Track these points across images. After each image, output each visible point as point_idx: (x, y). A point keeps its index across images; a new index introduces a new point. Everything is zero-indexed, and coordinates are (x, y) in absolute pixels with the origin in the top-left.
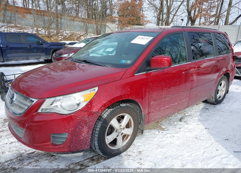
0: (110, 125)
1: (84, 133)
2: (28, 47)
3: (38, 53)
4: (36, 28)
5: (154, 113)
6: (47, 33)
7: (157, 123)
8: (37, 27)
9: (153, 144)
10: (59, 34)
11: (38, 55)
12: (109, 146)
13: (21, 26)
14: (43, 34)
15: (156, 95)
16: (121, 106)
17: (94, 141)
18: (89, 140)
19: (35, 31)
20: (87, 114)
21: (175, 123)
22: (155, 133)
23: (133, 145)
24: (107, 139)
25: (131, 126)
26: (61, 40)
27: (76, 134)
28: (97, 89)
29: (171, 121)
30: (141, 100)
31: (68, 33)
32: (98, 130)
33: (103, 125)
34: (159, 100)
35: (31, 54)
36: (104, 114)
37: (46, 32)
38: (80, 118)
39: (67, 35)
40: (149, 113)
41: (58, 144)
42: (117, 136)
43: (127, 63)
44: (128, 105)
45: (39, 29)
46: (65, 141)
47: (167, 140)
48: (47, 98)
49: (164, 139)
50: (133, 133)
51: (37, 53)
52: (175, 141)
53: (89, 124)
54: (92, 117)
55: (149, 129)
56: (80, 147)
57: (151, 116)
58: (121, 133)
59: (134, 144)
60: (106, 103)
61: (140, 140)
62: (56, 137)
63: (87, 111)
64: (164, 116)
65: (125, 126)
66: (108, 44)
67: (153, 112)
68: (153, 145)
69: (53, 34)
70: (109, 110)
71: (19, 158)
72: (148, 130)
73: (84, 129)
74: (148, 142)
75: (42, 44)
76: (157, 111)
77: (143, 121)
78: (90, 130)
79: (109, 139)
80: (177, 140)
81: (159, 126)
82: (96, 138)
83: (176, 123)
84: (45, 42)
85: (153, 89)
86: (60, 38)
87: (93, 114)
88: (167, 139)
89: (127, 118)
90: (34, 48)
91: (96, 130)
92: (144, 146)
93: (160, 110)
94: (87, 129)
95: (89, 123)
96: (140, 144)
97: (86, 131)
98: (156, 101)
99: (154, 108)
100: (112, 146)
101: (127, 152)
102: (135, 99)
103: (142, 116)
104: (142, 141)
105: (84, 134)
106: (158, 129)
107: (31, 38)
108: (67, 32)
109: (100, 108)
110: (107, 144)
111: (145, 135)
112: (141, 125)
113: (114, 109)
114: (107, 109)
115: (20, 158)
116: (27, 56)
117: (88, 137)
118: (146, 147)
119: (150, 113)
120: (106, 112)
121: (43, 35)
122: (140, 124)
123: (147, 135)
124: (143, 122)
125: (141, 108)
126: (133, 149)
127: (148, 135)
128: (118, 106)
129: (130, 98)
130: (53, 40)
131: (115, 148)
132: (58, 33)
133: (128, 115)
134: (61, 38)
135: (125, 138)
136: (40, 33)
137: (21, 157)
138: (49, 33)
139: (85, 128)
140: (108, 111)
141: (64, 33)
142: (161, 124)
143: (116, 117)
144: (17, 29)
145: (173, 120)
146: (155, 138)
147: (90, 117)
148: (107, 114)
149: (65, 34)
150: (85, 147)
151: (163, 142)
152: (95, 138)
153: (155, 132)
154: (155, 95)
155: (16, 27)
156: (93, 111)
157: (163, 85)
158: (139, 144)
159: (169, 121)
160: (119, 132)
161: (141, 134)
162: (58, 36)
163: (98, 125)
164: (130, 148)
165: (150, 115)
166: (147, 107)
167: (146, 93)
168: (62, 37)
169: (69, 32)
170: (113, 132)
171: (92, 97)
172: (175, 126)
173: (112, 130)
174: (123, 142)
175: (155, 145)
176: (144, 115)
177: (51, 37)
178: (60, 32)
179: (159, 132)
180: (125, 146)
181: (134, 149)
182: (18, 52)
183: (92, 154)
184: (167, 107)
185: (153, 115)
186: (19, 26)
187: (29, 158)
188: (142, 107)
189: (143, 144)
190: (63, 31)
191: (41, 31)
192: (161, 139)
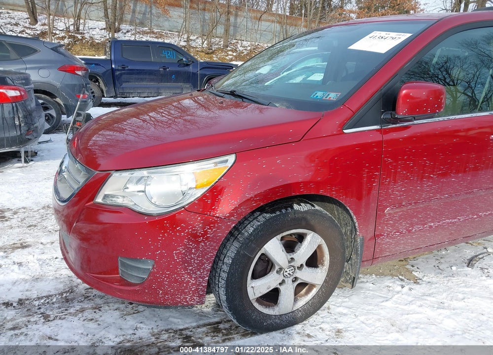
0: (263, 254)
1: (191, 266)
2: (161, 69)
3: (178, 83)
4: (186, 36)
5: (391, 238)
6: (206, 45)
7: (404, 263)
8: (187, 32)
9: (379, 317)
10: (229, 48)
11: (178, 88)
12: (256, 305)
13: (160, 31)
14: (198, 47)
15: (402, 191)
16: (295, 210)
17: (219, 287)
18: (204, 284)
19: (185, 41)
20: (202, 220)
21: (454, 268)
22: (391, 288)
23: (327, 311)
24: (252, 287)
25: (323, 265)
26: (231, 60)
27: (172, 264)
28: (231, 159)
29: (442, 260)
30: (354, 199)
31: (247, 45)
32: (228, 262)
33: (242, 252)
34: (410, 204)
35: (165, 84)
36: (249, 226)
37: (205, 43)
38: (182, 227)
39: (244, 51)
40: (375, 237)
41: (133, 281)
42: (280, 284)
43: (328, 98)
44: (317, 207)
45: (191, 38)
46: (145, 277)
47: (421, 313)
48: (117, 171)
49: (413, 307)
50: (325, 281)
51: (176, 83)
52: (443, 320)
53: (206, 246)
54: (212, 230)
55: (376, 275)
56: (180, 298)
57: (384, 243)
58: (292, 278)
59: (329, 308)
60: (252, 197)
61: (347, 299)
62: (128, 264)
63: (202, 214)
64: (419, 247)
65: (303, 261)
66: (317, 65)
67: (388, 234)
68: (379, 320)
69: (217, 48)
70: (261, 216)
71: (65, 295)
72: (374, 276)
73: (192, 256)
74: (367, 309)
75: (187, 65)
76: (401, 233)
77: (357, 254)
78: (207, 260)
79: (257, 288)
80: (449, 317)
81: (407, 269)
82: (223, 282)
83: (457, 269)
84: (194, 62)
85: (396, 173)
86: (231, 55)
87: (216, 222)
88: (421, 309)
89: (312, 242)
90: (172, 73)
91: (225, 261)
92: (354, 317)
93: (409, 231)
94: (198, 257)
95: (205, 243)
96: (345, 311)
97: (196, 261)
98: (400, 205)
99: (392, 226)
100: (267, 306)
101: (305, 324)
102: (336, 197)
103: (357, 241)
104: (352, 304)
105: (190, 268)
106: (403, 278)
107: (168, 53)
108: (245, 43)
109: (236, 209)
110: (251, 299)
111: (362, 288)
112: (351, 265)
113: (274, 215)
114: (258, 213)
115: (68, 294)
116: (158, 88)
117: (200, 277)
118: (358, 322)
119: (379, 236)
120: (254, 219)
121: (197, 49)
122: (350, 262)
123: (369, 290)
124: (357, 259)
125: (355, 220)
126: (321, 321)
127: (371, 288)
128: (286, 210)
129: (321, 192)
130: (215, 59)
131: (274, 311)
132: (227, 46)
133: (316, 235)
134: (231, 57)
135: (304, 290)
136: (193, 44)
137: (72, 292)
138: (210, 45)
139: (194, 254)
140: (259, 218)
141: (239, 46)
142: (413, 266)
143: (279, 237)
144: (152, 37)
145: (448, 260)
146: (387, 301)
147: (209, 229)
148: (254, 227)
149: (241, 49)
150: (194, 299)
151: (408, 314)
152: (220, 279)
153: (390, 285)
154: (397, 190)
155: (153, 33)
156: (217, 215)
157: (425, 166)
158: (341, 310)
159: (437, 262)
160: (286, 274)
161: (350, 285)
162: (226, 52)
163: (229, 250)
164: (314, 316)
165: (379, 241)
166: (373, 219)
167: (374, 182)
168: (235, 54)
169: (249, 43)
170: (270, 271)
171: (217, 180)
172: (453, 275)
173: (269, 267)
174: (296, 300)
175: (384, 320)
176: (363, 240)
177: (213, 53)
178: (231, 43)
179: (403, 287)
180: (300, 311)
181: (325, 320)
182: (142, 80)
183: (219, 314)
184: (431, 227)
185: (388, 242)
186: (157, 31)
187: (85, 298)
188: (357, 219)
189: (351, 310)
190: (237, 42)
191: (194, 40)
192: (406, 307)
